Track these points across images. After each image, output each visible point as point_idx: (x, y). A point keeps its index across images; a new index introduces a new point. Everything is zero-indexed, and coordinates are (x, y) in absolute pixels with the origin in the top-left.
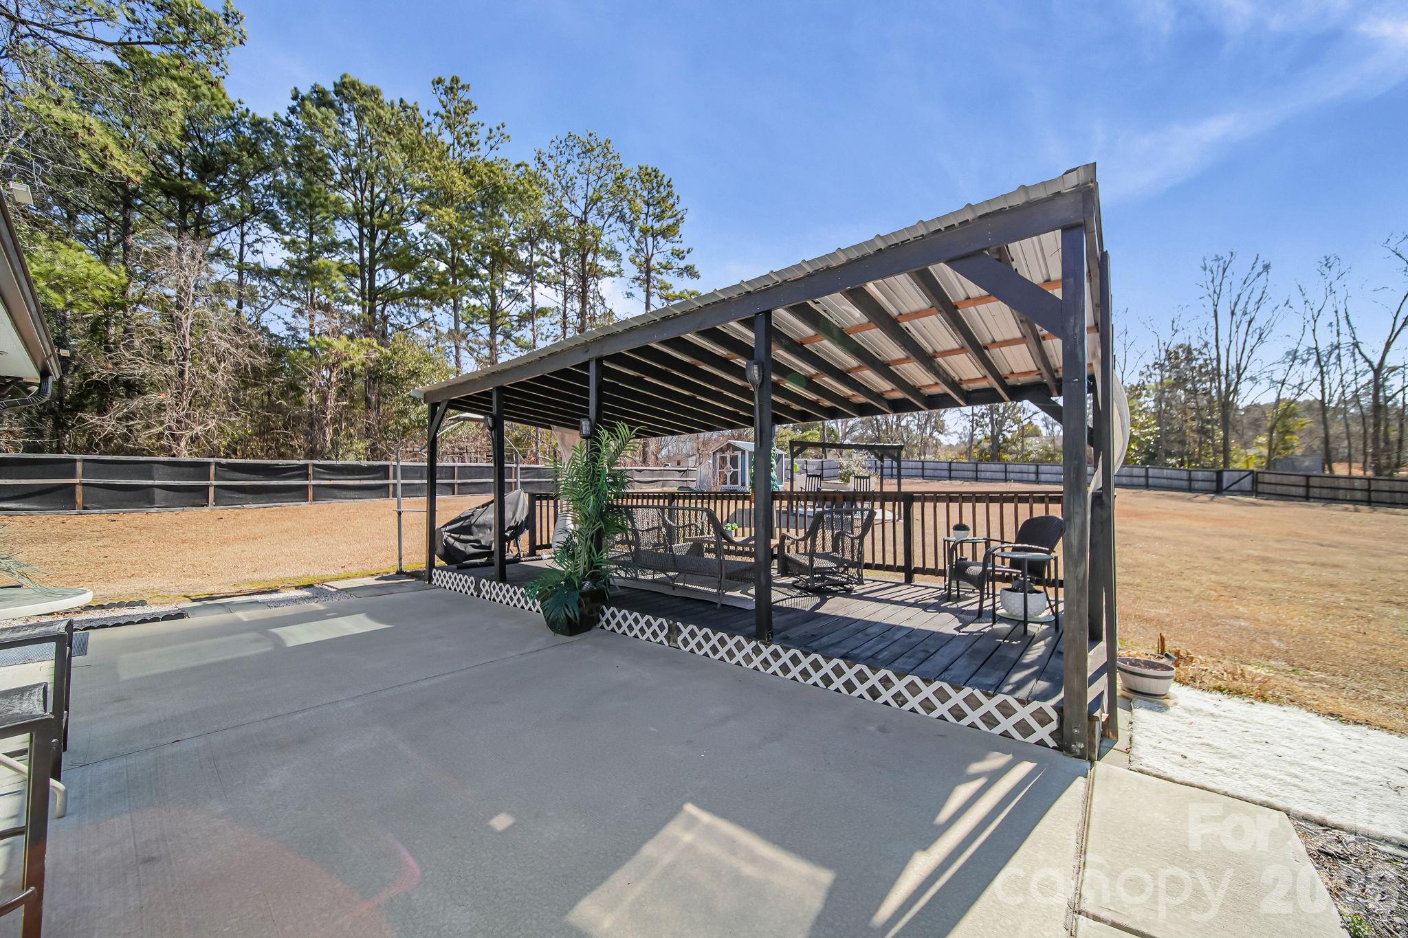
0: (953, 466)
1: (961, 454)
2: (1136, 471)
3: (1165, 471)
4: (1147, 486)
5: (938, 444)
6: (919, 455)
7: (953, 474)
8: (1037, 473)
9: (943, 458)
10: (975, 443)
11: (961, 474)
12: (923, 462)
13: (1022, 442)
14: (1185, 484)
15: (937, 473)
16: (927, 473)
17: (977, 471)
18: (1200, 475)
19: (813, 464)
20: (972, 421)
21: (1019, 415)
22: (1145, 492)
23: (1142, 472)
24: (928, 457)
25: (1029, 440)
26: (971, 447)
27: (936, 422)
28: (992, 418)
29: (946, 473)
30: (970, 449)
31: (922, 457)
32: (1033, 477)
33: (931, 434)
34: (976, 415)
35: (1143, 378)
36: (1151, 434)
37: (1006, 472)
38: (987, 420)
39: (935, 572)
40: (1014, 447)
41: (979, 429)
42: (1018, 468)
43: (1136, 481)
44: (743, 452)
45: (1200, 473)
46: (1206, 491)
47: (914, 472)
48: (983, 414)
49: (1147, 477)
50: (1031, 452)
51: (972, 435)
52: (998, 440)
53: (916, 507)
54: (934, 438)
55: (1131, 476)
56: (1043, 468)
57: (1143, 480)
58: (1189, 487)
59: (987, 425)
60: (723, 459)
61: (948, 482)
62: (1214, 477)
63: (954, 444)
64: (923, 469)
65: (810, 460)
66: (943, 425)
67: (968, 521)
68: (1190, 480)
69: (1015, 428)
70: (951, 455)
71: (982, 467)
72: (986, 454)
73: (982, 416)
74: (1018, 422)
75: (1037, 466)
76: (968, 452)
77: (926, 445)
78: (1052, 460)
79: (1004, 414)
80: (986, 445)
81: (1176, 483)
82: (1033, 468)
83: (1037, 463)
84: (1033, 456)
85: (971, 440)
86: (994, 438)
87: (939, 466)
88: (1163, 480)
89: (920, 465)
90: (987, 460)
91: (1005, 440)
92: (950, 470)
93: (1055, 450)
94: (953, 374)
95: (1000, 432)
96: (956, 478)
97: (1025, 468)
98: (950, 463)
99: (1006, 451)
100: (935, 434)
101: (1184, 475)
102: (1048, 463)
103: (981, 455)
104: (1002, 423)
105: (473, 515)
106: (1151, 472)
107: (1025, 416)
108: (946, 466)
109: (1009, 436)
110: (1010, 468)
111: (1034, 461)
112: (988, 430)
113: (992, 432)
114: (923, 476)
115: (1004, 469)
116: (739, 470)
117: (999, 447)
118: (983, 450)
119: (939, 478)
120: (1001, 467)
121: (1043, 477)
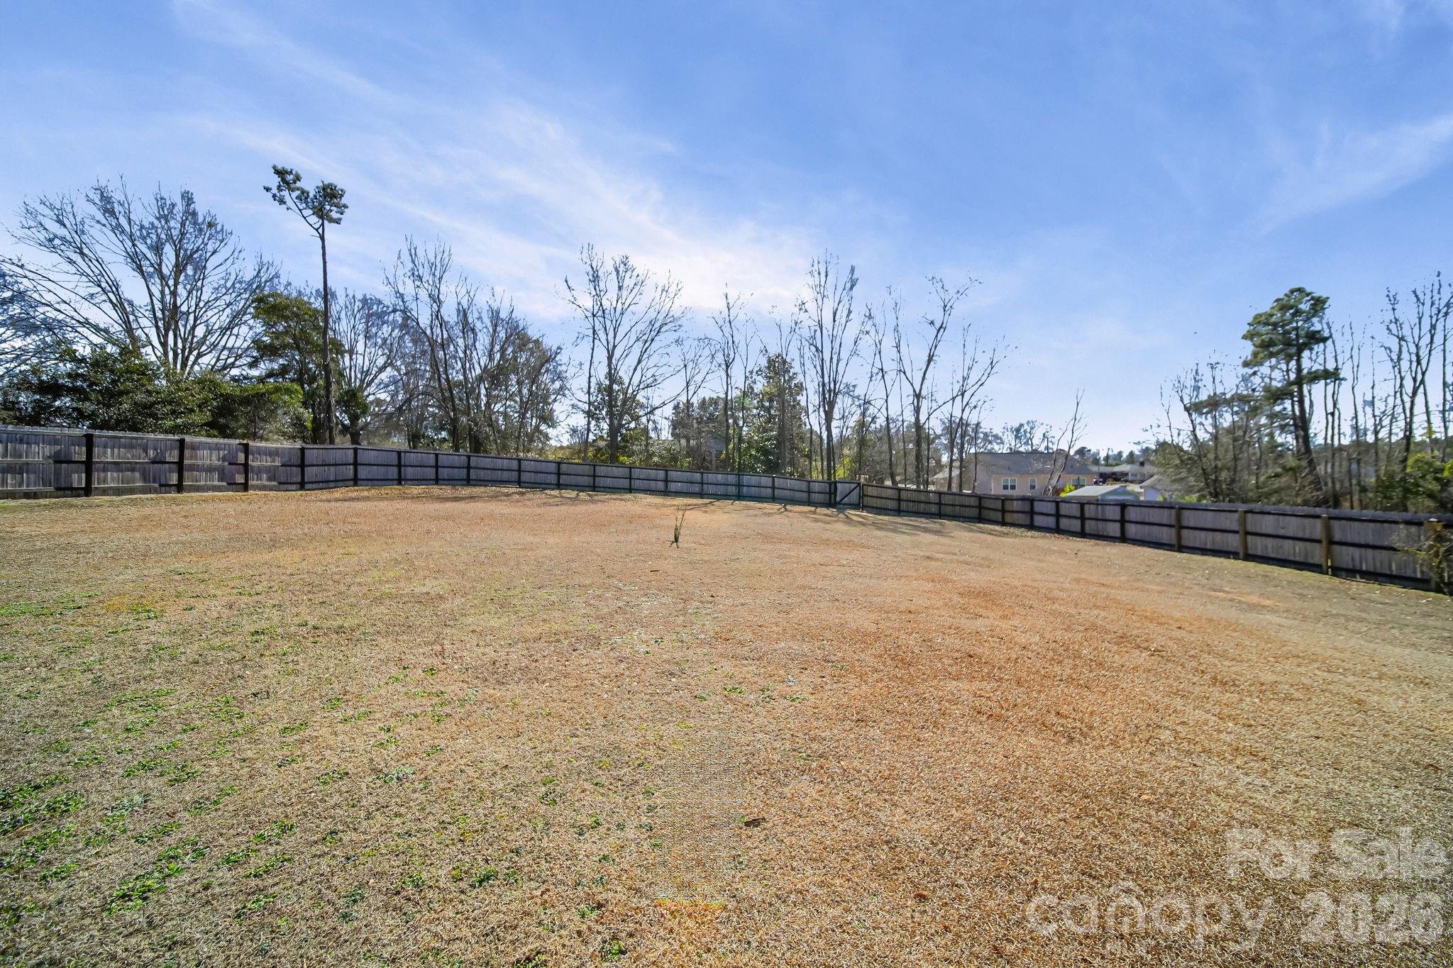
0: (564, 468)
1: (572, 454)
2: (764, 481)
3: (788, 482)
4: (774, 499)
5: (546, 439)
7: (563, 479)
8: (666, 482)
9: (551, 457)
10: (590, 441)
11: (573, 480)
14: (805, 496)
15: (541, 478)
16: (525, 477)
17: (594, 476)
18: (816, 486)
20: (588, 412)
23: (769, 481)
24: (529, 455)
26: (585, 445)
27: (544, 411)
28: (609, 411)
29: (553, 479)
30: (584, 448)
32: (662, 486)
33: (537, 426)
34: (592, 405)
37: (630, 479)
38: (604, 413)
41: (595, 423)
42: (643, 474)
43: (763, 492)
46: (821, 505)
47: (506, 475)
48: (600, 404)
49: (773, 487)
50: (655, 454)
51: (588, 430)
52: (617, 438)
54: (541, 432)
55: (759, 486)
56: (670, 475)
58: (808, 500)
59: (604, 419)
62: (828, 489)
64: (519, 471)
66: (552, 416)
68: (809, 491)
70: (561, 455)
71: (601, 470)
72: (603, 455)
73: (599, 408)
75: (667, 471)
76: (582, 453)
77: (529, 438)
78: (677, 464)
79: (622, 406)
80: (606, 442)
81: (797, 495)
82: (661, 474)
83: (664, 468)
84: (656, 459)
85: (587, 437)
86: (611, 437)
87: (543, 467)
88: (787, 492)
89: (515, 464)
90: (604, 462)
91: (624, 439)
92: (559, 474)
95: (618, 429)
96: (567, 487)
97: (652, 473)
98: (559, 464)
99: (625, 452)
100: (543, 427)
101: (805, 486)
102: (675, 469)
103: (598, 455)
106: (777, 482)
108: (553, 467)
109: (627, 433)
110: (634, 473)
111: (659, 465)
112: (605, 426)
114: (519, 483)
115: (627, 476)
117: (618, 448)
118: (599, 450)
119: (541, 486)
120: (623, 472)
121: (673, 486)
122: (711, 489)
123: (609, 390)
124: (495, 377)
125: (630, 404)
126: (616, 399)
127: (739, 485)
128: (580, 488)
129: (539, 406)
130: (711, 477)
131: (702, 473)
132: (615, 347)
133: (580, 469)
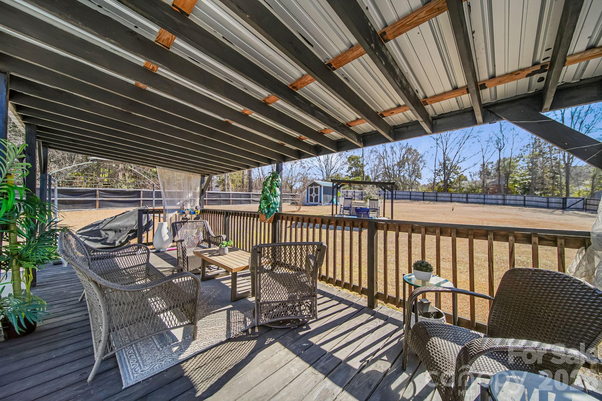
0: (425, 194)
1: (429, 189)
2: (518, 198)
3: (534, 198)
4: (525, 205)
5: (419, 184)
6: (409, 189)
7: (425, 198)
8: (467, 198)
9: (420, 190)
10: (436, 183)
11: (429, 198)
12: (410, 192)
13: (459, 183)
14: (545, 204)
15: (417, 197)
16: (412, 197)
17: (437, 197)
18: (553, 200)
19: (358, 192)
20: (435, 173)
21: (458, 170)
22: (524, 208)
23: (522, 198)
24: (413, 190)
25: (463, 182)
26: (434, 185)
27: (417, 174)
28: (444, 172)
29: (422, 198)
30: (433, 186)
31: (410, 190)
32: (465, 200)
33: (415, 179)
34: (437, 170)
35: (522, 152)
36: (527, 179)
37: (451, 197)
38: (442, 173)
39: (394, 301)
40: (455, 186)
41: (438, 177)
42: (457, 195)
43: (518, 202)
44: (321, 186)
45: (554, 199)
46: (558, 209)
47: (406, 197)
48: (440, 170)
49: (524, 200)
50: (464, 188)
51: (435, 180)
52: (447, 182)
53: (380, 233)
54: (416, 181)
55: (516, 200)
56: (470, 196)
57: (522, 202)
58: (548, 206)
59: (442, 175)
60: (311, 190)
61: (422, 202)
62: (562, 201)
63: (426, 184)
64: (410, 195)
65: (357, 191)
66: (421, 175)
67: (431, 260)
68: (548, 202)
69: (456, 176)
70: (424, 189)
71: (439, 195)
72: (441, 189)
73: (440, 171)
74: (457, 174)
75: (467, 195)
76: (433, 188)
77: (412, 184)
78: (474, 192)
79: (450, 169)
80: (441, 184)
81: (540, 204)
82: (465, 196)
83: (467, 193)
84: (464, 190)
85: (434, 182)
86: (445, 181)
87: (419, 194)
88: (533, 202)
90: (441, 191)
91: (451, 182)
92: (424, 196)
93: (476, 187)
94: (416, 86)
95: (448, 178)
96: (426, 200)
97: (461, 195)
98: (424, 193)
99: (451, 188)
100: (417, 179)
101: (545, 200)
102: (472, 193)
103: (439, 189)
104: (449, 174)
105: (102, 223)
106: (527, 198)
107: (461, 171)
108: (422, 194)
109: (452, 180)
110: (453, 195)
111: (465, 192)
112: (442, 178)
113: (444, 178)
114: (410, 199)
115: (450, 196)
116: (319, 195)
117: (448, 185)
118: (440, 187)
119: (418, 200)
120: (449, 195)
121: (470, 200)
122: (489, 201)
123: (444, 164)
124: (401, 164)
125: (454, 168)
126: (448, 166)
127: (504, 200)
128: (431, 200)
129: (416, 173)
130: (489, 196)
131: (484, 195)
132: (446, 149)
133: (431, 194)
